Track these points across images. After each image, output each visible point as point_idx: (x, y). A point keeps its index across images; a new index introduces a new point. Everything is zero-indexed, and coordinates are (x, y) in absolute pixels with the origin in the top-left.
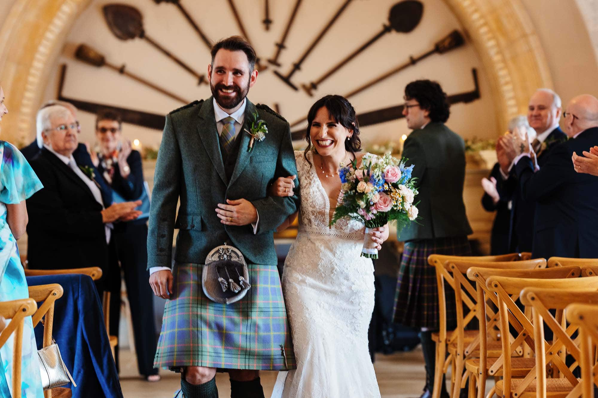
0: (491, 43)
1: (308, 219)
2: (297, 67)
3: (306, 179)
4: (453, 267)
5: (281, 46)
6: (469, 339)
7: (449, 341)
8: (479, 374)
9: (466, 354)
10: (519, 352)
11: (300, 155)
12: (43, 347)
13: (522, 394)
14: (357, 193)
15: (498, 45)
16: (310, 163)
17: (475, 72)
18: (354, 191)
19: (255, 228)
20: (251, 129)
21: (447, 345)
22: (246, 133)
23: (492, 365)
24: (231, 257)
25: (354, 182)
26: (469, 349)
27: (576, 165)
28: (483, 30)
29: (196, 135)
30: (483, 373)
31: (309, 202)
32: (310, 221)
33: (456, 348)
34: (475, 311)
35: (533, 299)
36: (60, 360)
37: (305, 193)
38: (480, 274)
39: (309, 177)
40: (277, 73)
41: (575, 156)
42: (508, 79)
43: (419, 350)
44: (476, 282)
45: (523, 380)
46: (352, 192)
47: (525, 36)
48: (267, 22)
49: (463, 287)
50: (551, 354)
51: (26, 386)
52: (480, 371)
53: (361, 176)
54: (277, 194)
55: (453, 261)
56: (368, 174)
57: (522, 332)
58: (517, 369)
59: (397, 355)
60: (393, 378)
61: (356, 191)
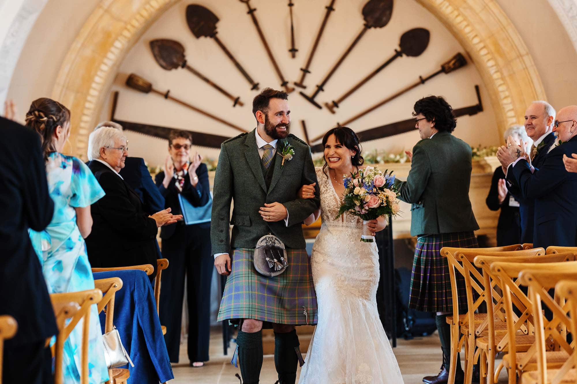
0: (491, 63)
1: (326, 216)
2: (320, 88)
3: (324, 187)
4: (462, 257)
5: (305, 71)
6: (479, 321)
7: (462, 323)
8: (488, 350)
9: (477, 334)
10: (524, 332)
11: (320, 170)
12: (105, 332)
13: (526, 365)
14: (354, 195)
15: (497, 64)
16: (327, 176)
17: (477, 88)
18: (352, 194)
19: (287, 222)
20: (282, 153)
21: (460, 327)
22: (279, 156)
23: (500, 342)
24: (274, 243)
25: (352, 187)
26: (480, 329)
27: (567, 165)
28: (483, 52)
29: (244, 159)
30: (492, 349)
31: (326, 203)
32: (328, 217)
33: (468, 328)
34: (483, 296)
35: (530, 279)
36: (120, 343)
37: (323, 197)
38: (486, 262)
39: (326, 186)
40: (302, 94)
41: (565, 158)
42: (507, 93)
43: (436, 335)
44: (483, 269)
45: (526, 353)
46: (350, 195)
47: (520, 56)
48: (293, 51)
49: (472, 275)
50: (550, 329)
51: (92, 366)
52: (489, 348)
53: (357, 183)
54: (302, 196)
55: (461, 251)
56: (362, 182)
57: (525, 312)
58: (523, 345)
59: (417, 339)
60: (413, 360)
61: (353, 194)
